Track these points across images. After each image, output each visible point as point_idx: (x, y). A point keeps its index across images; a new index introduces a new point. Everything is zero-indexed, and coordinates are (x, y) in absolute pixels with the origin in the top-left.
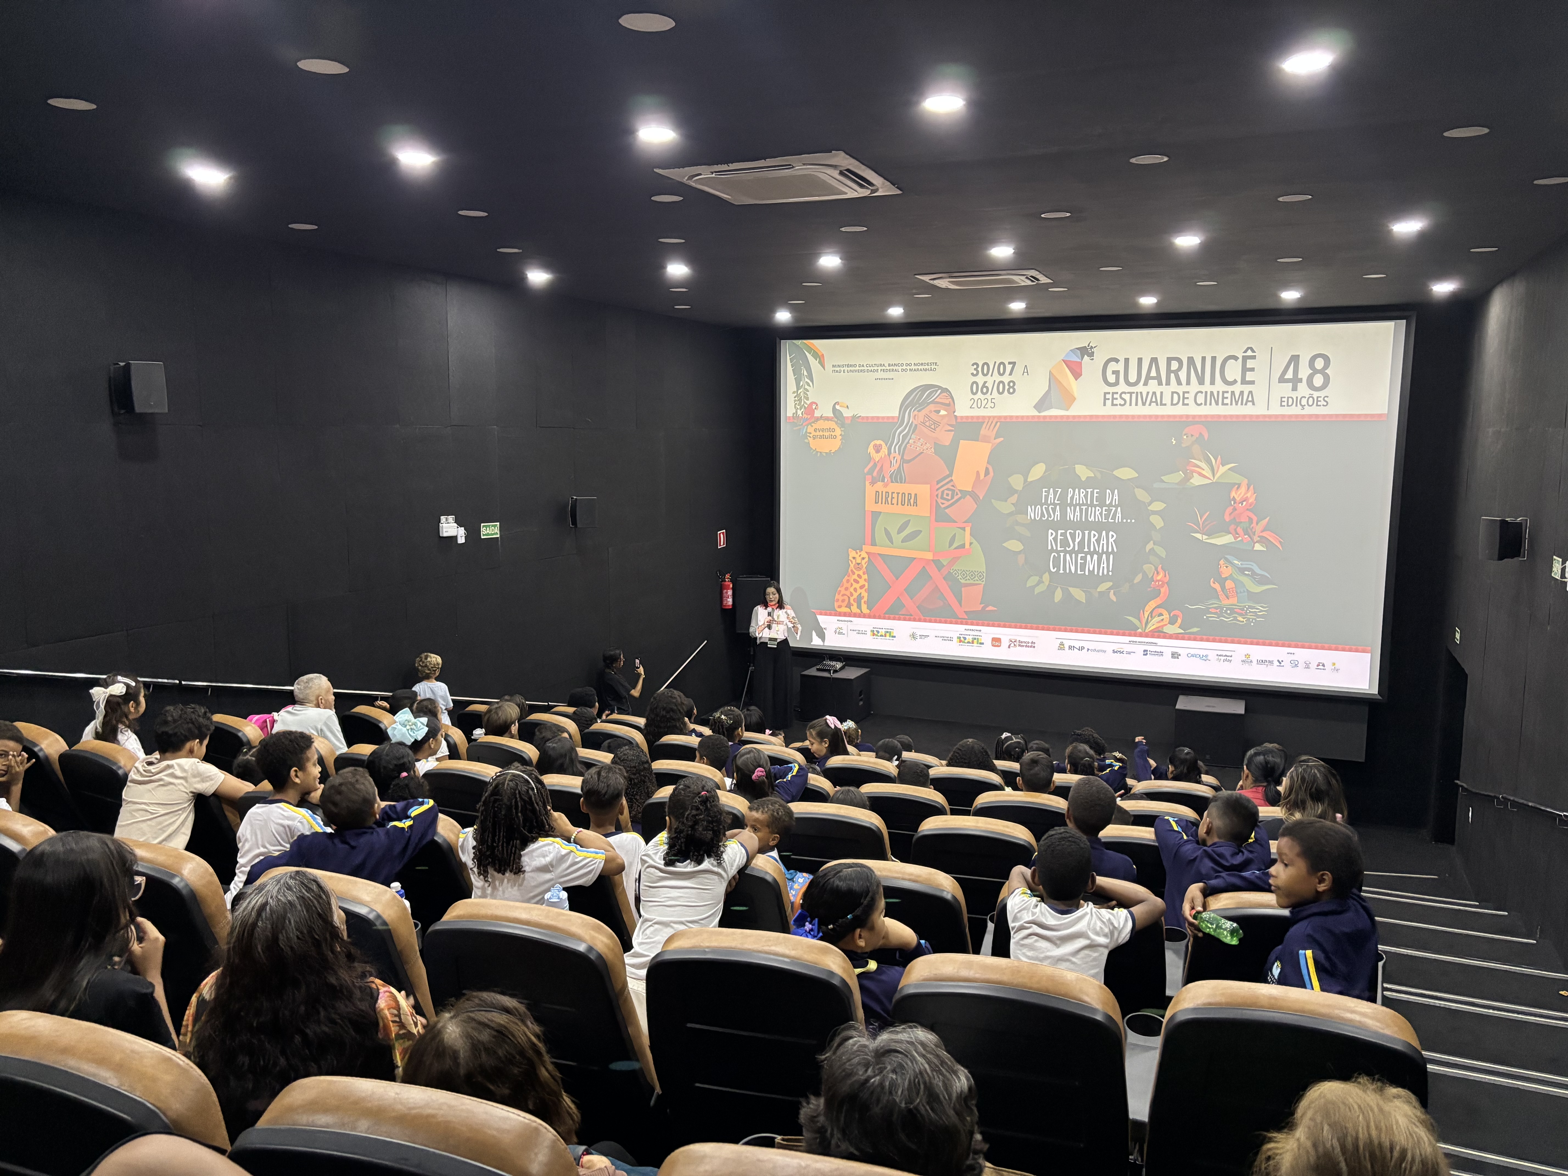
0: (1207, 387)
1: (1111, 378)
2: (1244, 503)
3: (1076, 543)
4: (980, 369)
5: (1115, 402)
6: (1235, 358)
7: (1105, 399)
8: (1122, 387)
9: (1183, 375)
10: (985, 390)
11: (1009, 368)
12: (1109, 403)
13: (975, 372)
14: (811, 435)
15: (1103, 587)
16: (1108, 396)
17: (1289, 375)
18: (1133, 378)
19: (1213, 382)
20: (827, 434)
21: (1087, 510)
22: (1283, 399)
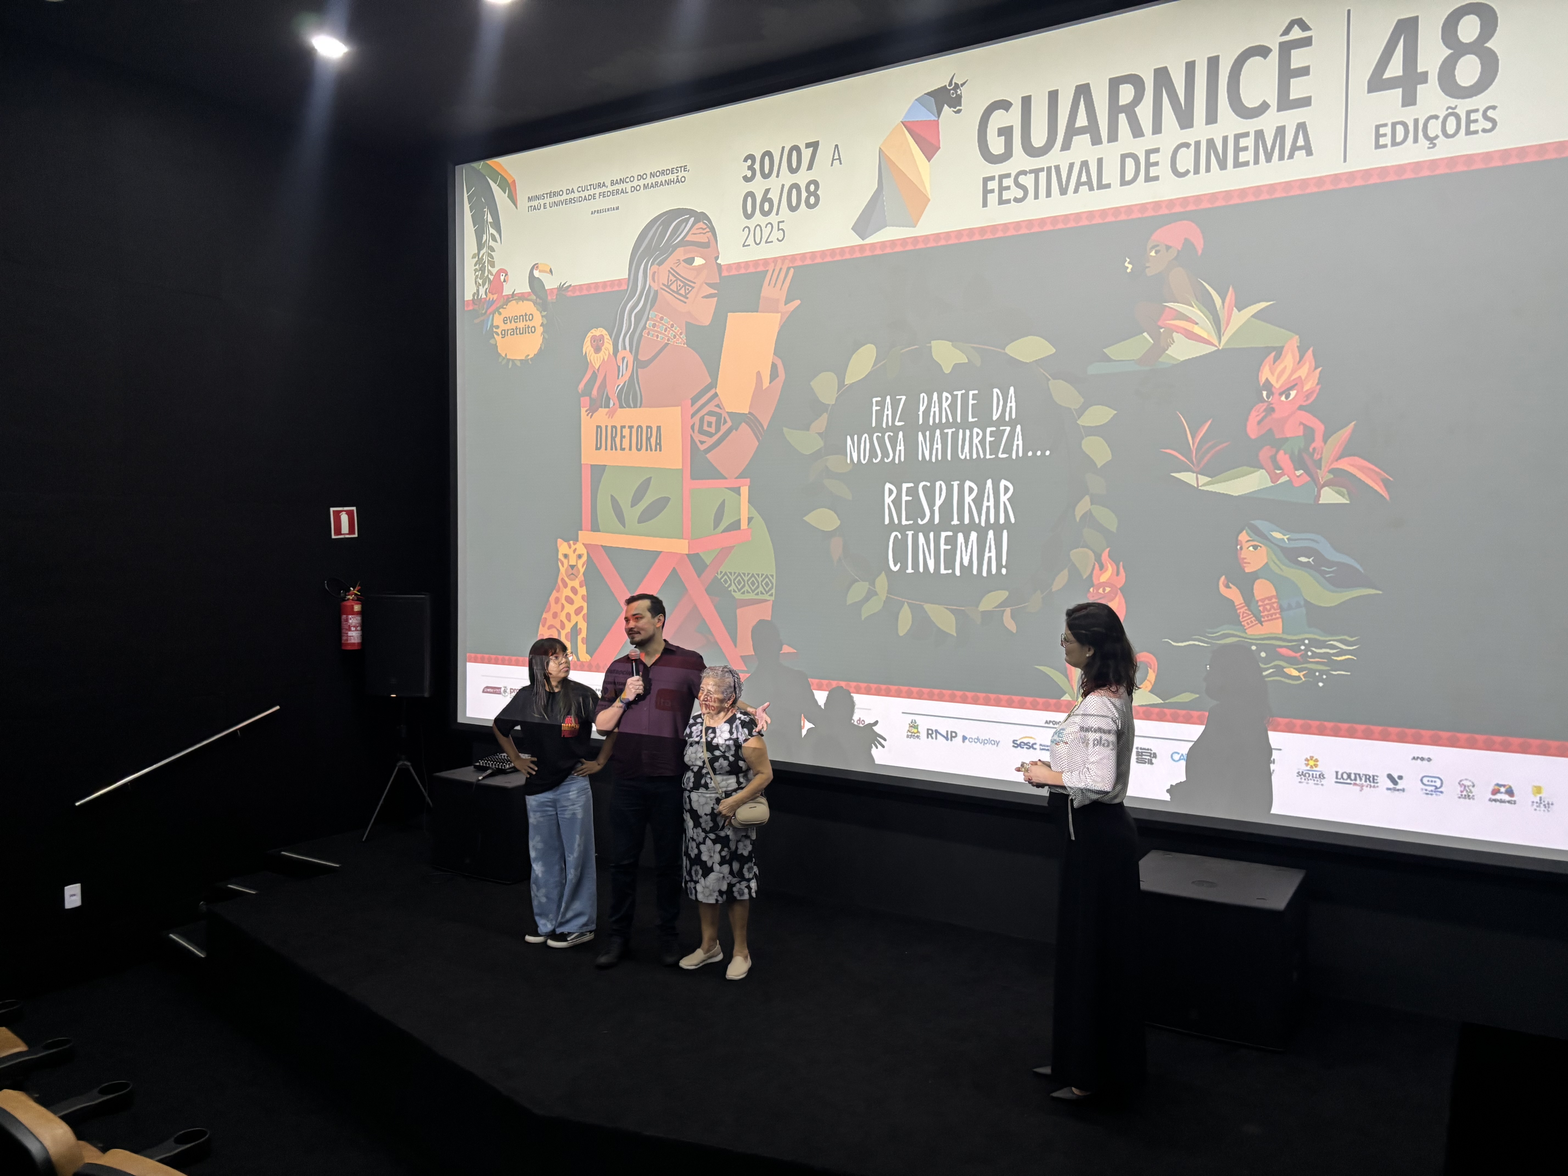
0: (1200, 131)
1: (997, 146)
2: (1293, 393)
3: (936, 508)
4: (757, 166)
5: (1006, 195)
6: (1263, 51)
7: (986, 192)
8: (1020, 160)
9: (1144, 111)
10: (766, 206)
11: (807, 154)
12: (993, 198)
13: (749, 174)
14: (499, 331)
15: (991, 601)
16: (992, 185)
17: (1395, 69)
18: (1039, 139)
19: (1212, 118)
20: (521, 325)
21: (955, 436)
22: (1382, 131)
